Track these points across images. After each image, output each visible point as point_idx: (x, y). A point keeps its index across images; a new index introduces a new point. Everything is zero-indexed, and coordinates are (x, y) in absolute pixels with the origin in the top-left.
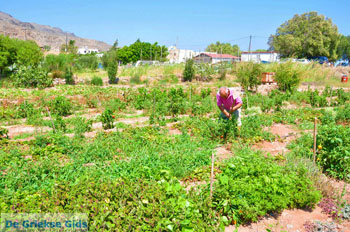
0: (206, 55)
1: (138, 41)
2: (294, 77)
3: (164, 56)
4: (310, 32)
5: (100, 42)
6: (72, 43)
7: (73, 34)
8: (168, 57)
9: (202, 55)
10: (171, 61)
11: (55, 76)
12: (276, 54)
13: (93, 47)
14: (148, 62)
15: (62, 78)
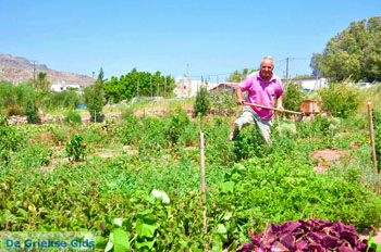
0: (227, 86)
1: (134, 70)
2: (350, 99)
3: (169, 90)
4: (371, 45)
5: (83, 77)
6: (42, 76)
7: (44, 67)
8: (175, 91)
9: (221, 86)
10: (179, 96)
11: (11, 113)
12: (324, 80)
13: (73, 82)
14: (148, 98)
15: (22, 116)
